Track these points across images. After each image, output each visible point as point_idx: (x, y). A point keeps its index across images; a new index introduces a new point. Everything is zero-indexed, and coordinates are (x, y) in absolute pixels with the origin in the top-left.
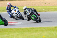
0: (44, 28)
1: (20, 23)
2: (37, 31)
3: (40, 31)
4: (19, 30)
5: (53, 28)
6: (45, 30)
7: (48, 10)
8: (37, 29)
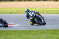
0: (43, 31)
1: (18, 25)
2: (36, 33)
3: (38, 33)
4: (17, 32)
5: (52, 30)
6: (44, 32)
7: (47, 12)
8: (35, 31)
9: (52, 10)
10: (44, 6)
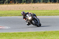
0: (33, 33)
3: (28, 36)
4: (7, 35)
5: (42, 33)
8: (25, 34)
9: (42, 12)
10: (34, 9)
